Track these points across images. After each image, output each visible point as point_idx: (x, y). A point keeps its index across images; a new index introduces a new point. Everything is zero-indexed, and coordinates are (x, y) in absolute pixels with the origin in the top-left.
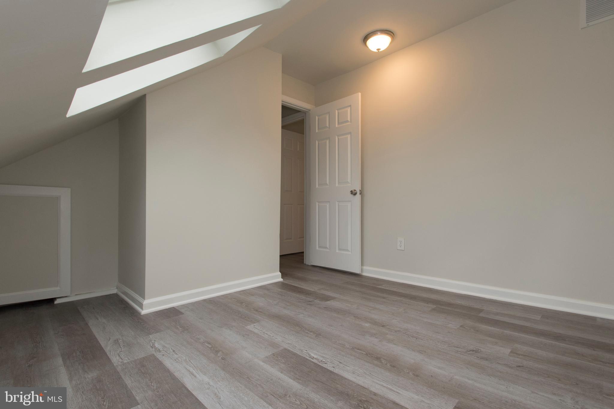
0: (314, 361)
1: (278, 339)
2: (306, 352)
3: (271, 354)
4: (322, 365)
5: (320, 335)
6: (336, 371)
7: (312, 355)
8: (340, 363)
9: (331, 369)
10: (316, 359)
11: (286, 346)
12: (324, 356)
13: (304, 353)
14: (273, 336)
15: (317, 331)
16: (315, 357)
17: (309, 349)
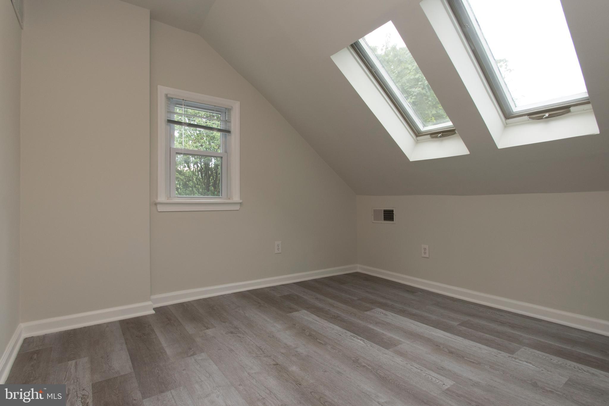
0: (360, 338)
1: (399, 360)
2: (367, 345)
3: (398, 346)
4: (354, 335)
5: (354, 361)
6: (344, 331)
7: (362, 342)
8: (340, 335)
9: (347, 332)
10: (359, 339)
11: (387, 351)
12: (352, 341)
13: (369, 344)
14: (407, 364)
15: (357, 366)
16: (359, 341)
17: (364, 347)
